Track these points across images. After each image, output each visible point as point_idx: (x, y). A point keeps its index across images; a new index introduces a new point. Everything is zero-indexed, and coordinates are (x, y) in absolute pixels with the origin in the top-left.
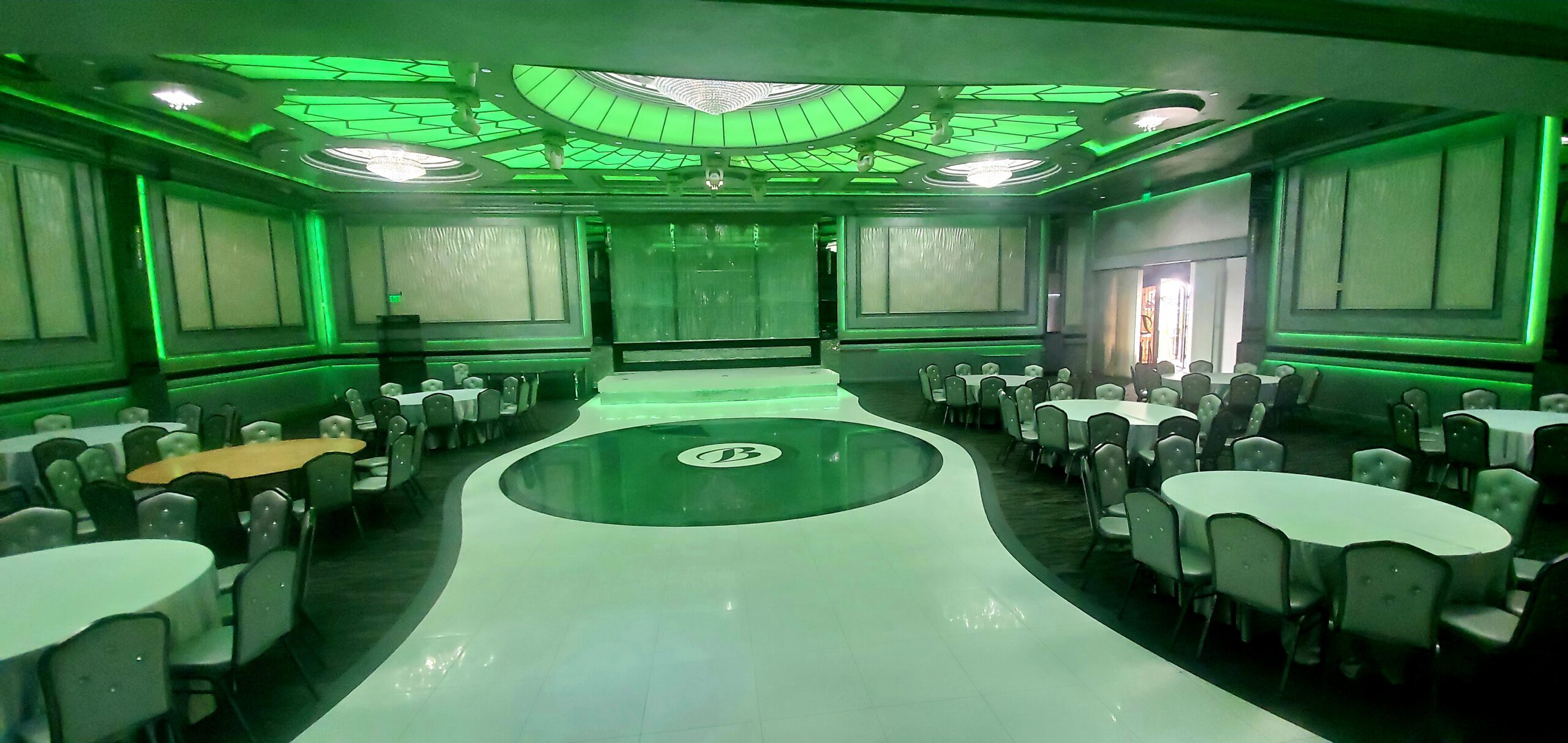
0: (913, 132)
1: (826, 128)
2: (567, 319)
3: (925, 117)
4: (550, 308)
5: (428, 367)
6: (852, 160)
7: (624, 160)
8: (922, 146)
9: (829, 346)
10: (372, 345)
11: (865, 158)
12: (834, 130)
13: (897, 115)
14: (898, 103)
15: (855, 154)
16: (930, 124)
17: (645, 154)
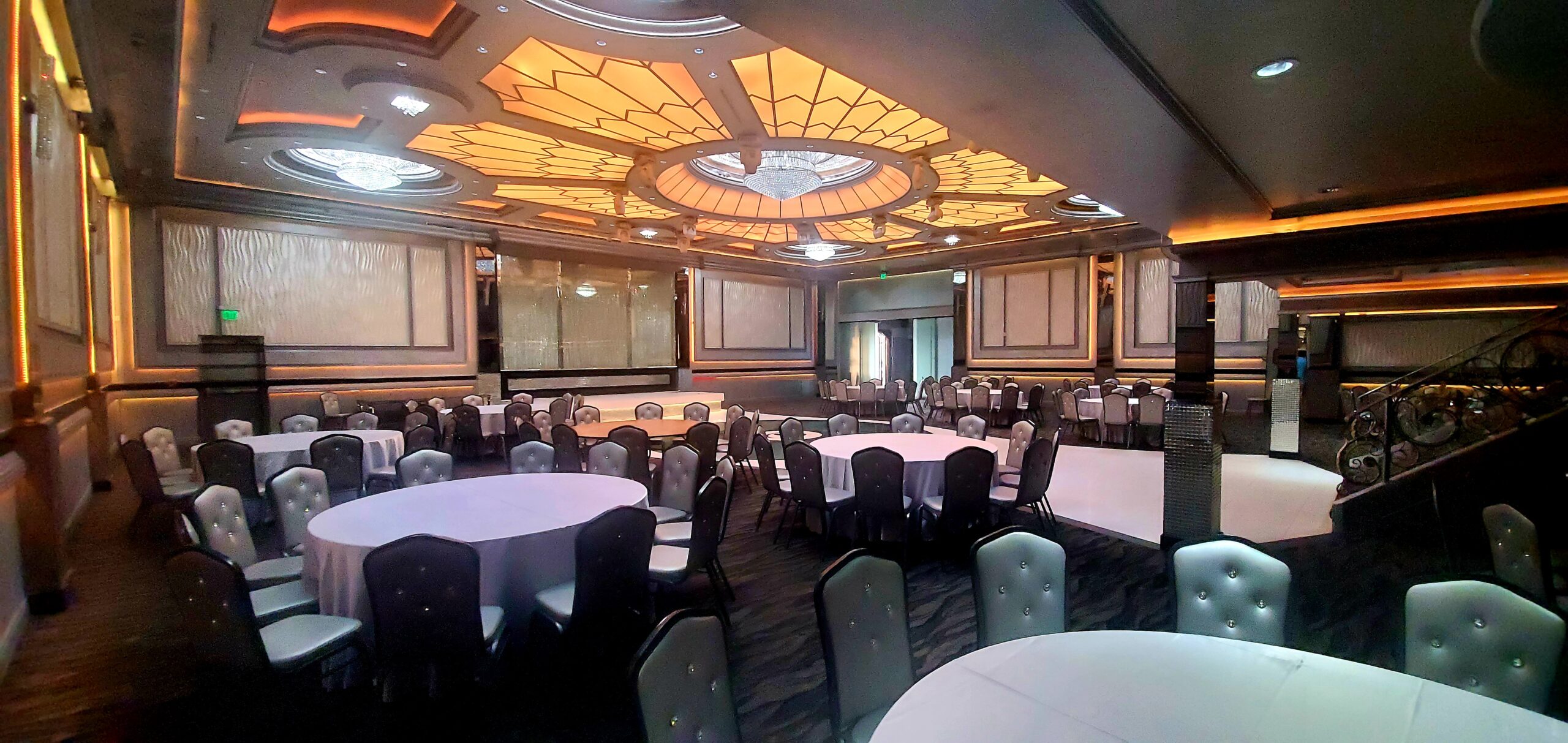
0: (915, 211)
1: (854, 206)
2: (451, 346)
3: (924, 202)
4: (432, 332)
5: (270, 399)
6: (868, 228)
7: (710, 226)
8: (922, 220)
9: (683, 373)
10: (187, 373)
11: (879, 228)
12: (860, 207)
13: (906, 200)
14: (907, 194)
15: (871, 225)
16: (927, 207)
17: (725, 223)
